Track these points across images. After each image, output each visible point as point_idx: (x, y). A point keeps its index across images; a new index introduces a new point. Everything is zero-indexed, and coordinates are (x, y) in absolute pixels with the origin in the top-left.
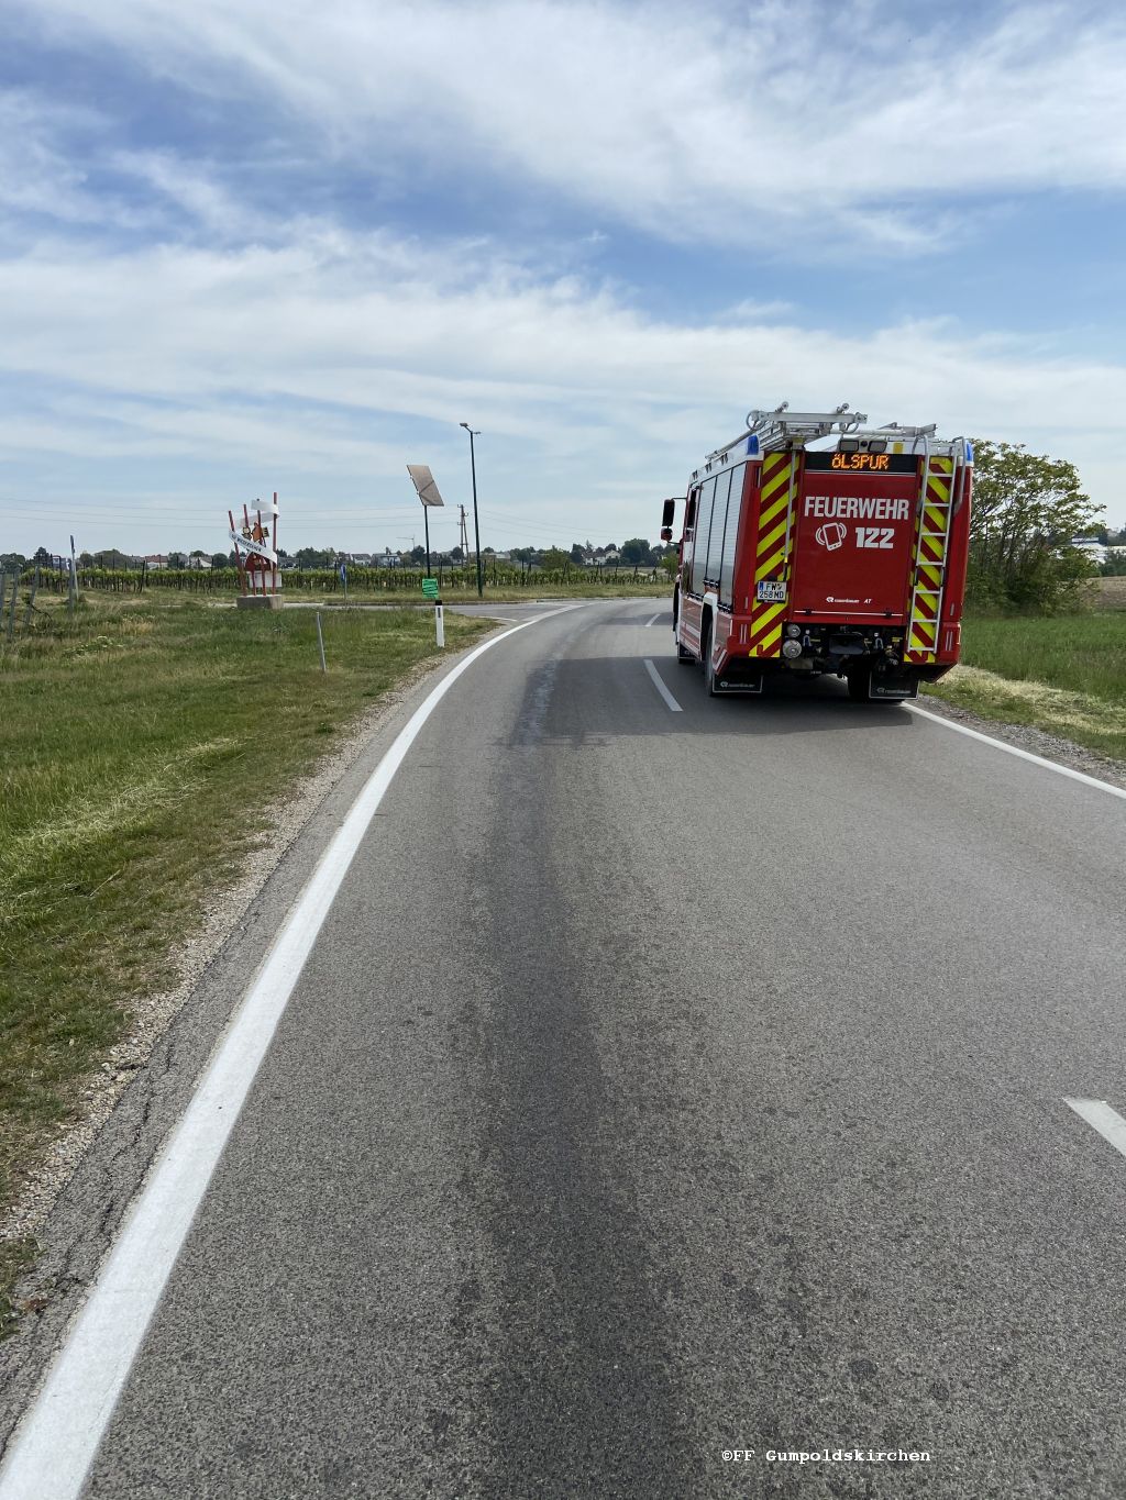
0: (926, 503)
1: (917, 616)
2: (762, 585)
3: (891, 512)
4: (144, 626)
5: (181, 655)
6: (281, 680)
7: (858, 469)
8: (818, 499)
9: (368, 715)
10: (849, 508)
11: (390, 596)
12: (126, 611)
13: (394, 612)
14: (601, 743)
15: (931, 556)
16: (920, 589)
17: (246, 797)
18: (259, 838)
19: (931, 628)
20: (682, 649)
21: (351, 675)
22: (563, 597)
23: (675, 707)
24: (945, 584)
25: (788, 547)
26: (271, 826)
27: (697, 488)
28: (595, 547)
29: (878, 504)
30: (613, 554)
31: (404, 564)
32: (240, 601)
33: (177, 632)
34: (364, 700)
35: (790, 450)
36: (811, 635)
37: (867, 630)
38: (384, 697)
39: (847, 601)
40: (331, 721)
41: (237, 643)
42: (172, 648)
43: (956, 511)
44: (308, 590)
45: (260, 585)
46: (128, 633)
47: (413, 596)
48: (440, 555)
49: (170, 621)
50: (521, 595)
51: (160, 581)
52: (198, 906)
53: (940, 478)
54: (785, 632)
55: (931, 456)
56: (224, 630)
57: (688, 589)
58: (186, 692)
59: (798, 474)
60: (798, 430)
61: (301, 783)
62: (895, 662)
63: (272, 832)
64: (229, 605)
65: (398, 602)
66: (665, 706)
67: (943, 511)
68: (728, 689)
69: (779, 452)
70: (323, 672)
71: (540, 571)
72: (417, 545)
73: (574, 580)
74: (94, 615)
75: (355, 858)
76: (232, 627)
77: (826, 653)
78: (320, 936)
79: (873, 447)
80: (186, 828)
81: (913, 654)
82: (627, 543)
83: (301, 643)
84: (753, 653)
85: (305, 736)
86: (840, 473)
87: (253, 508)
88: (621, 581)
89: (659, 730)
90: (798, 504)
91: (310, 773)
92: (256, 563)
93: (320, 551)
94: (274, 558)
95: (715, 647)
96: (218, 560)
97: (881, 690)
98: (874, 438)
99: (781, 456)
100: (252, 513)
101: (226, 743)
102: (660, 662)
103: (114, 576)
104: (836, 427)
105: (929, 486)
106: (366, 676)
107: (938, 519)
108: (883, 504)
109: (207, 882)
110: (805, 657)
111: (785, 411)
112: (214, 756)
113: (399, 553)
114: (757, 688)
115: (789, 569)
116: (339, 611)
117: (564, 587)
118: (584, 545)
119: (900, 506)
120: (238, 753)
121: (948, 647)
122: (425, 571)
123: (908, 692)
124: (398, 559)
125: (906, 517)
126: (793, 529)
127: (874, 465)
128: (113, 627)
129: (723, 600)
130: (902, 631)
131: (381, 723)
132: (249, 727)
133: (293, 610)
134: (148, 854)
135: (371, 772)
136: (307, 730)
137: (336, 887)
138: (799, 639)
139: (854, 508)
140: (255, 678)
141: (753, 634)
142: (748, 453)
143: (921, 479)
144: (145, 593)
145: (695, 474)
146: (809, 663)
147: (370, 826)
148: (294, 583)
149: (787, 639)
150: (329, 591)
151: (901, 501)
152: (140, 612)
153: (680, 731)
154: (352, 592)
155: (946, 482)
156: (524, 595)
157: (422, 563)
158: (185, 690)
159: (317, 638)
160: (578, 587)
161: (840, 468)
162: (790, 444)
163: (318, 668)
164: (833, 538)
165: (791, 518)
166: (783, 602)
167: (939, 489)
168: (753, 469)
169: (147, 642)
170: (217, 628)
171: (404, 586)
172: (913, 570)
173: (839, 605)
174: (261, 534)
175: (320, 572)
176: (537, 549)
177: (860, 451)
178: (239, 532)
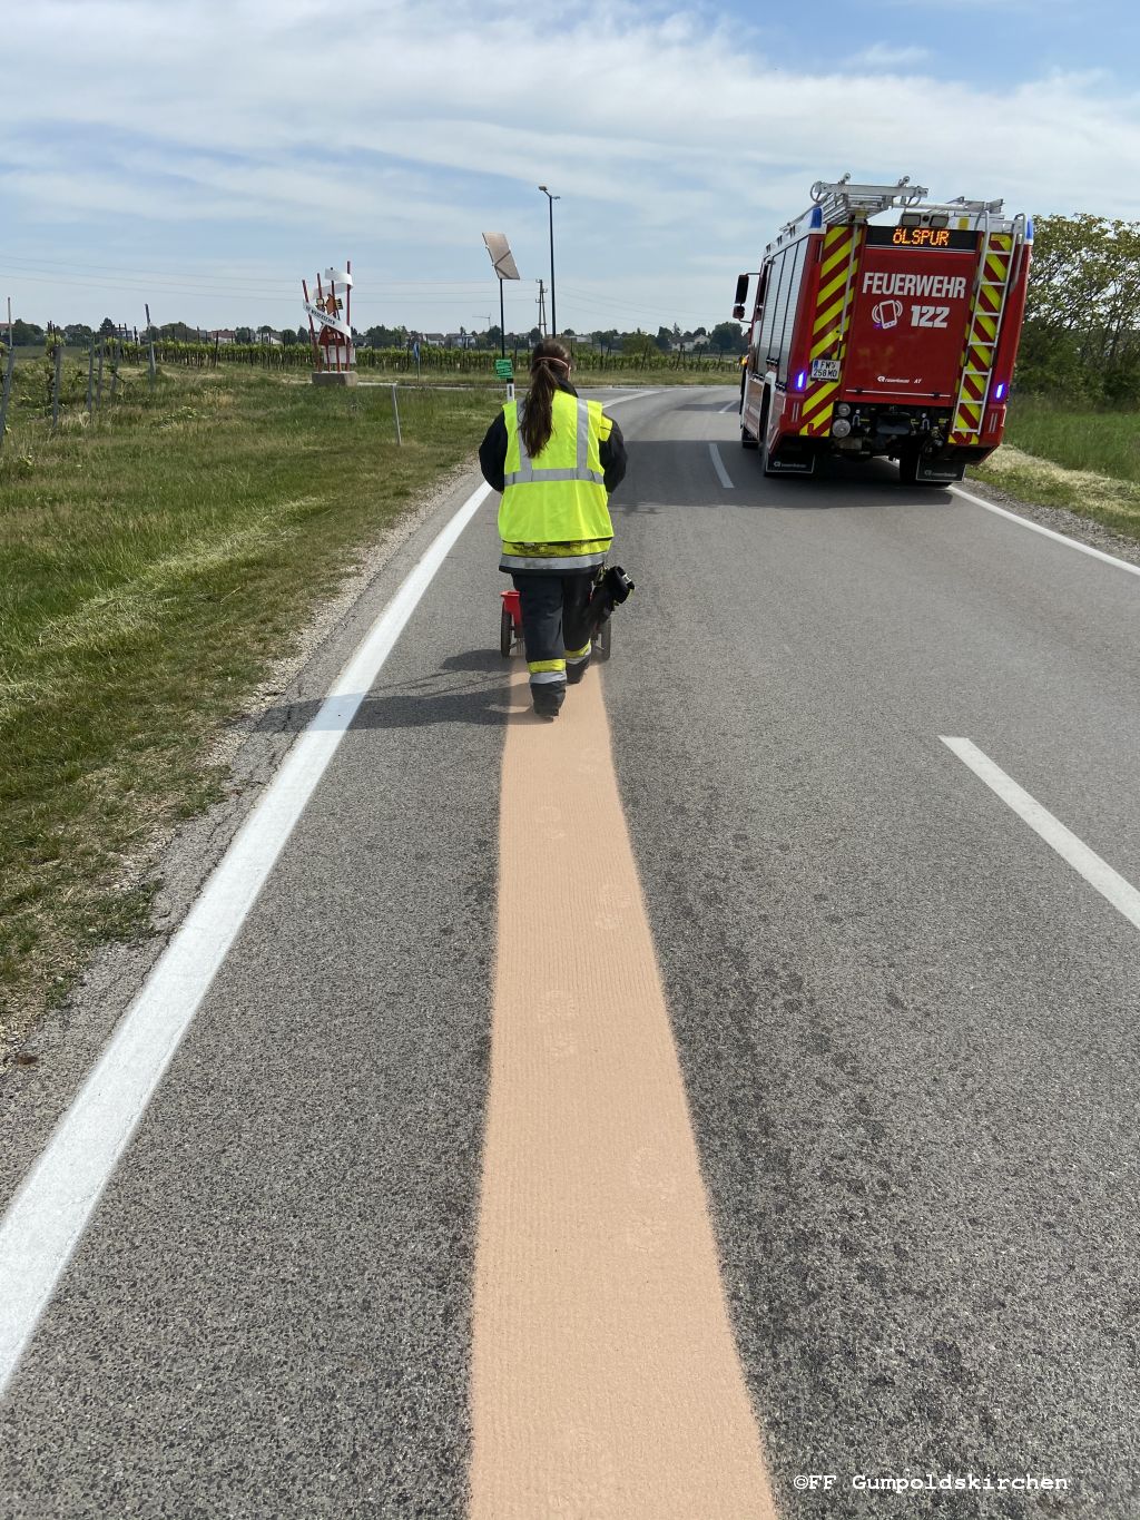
0: (983, 282)
1: (965, 397)
2: (816, 364)
3: (948, 290)
4: (225, 399)
5: (263, 427)
6: (359, 451)
7: (919, 245)
8: (877, 275)
9: (440, 482)
10: (907, 285)
11: (465, 377)
12: (204, 383)
13: (467, 392)
14: (652, 511)
15: (984, 336)
16: (970, 370)
17: (337, 541)
18: (351, 569)
19: (976, 409)
20: (746, 432)
21: (425, 449)
22: (642, 384)
23: (728, 483)
24: (994, 365)
25: (845, 324)
26: (359, 562)
27: (769, 262)
28: (683, 331)
29: (936, 281)
30: (701, 340)
31: (479, 345)
32: (315, 377)
33: (257, 405)
34: (437, 471)
35: (853, 223)
36: (862, 415)
37: (915, 410)
38: (455, 468)
39: (898, 381)
40: (408, 485)
41: (315, 417)
42: (253, 420)
43: (1011, 290)
44: (381, 370)
45: (334, 360)
46: (210, 405)
47: (487, 377)
48: (517, 336)
49: (249, 395)
50: (598, 380)
51: (232, 356)
52: (307, 610)
53: (998, 255)
54: (836, 410)
55: (991, 234)
56: (301, 405)
57: (755, 370)
58: (272, 459)
59: (859, 251)
60: (861, 203)
61: (383, 533)
62: (940, 443)
63: (361, 566)
64: (303, 382)
65: (471, 383)
66: (717, 481)
67: (999, 290)
68: (780, 468)
69: (842, 225)
70: (398, 445)
71: (620, 355)
72: (493, 325)
73: (653, 366)
74: (176, 387)
75: (430, 585)
76: (308, 402)
77: (874, 433)
78: (403, 631)
79: (935, 222)
80: (290, 560)
81: (958, 435)
82: (718, 327)
83: (377, 419)
84: (804, 432)
85: (385, 497)
86: (900, 248)
87: (326, 277)
88: (706, 368)
89: (708, 501)
90: (856, 281)
91: (391, 525)
92: (330, 337)
93: (391, 329)
94: (348, 333)
95: (770, 426)
96: (287, 336)
97: (928, 472)
98: (936, 212)
99: (844, 229)
100: (326, 283)
101: (312, 501)
102: (724, 446)
103: (187, 350)
104: (897, 200)
105: (986, 263)
106: (439, 451)
107: (993, 298)
108: (941, 282)
109: (312, 595)
110: (855, 437)
111: (847, 183)
112: (306, 511)
113: (474, 333)
114: (809, 468)
115: (843, 348)
116: (412, 390)
117: (643, 373)
118: (671, 329)
119: (957, 283)
120: (326, 509)
121: (992, 428)
122: (500, 352)
123: (955, 475)
124: (473, 341)
125: (962, 296)
126: (850, 308)
127: (934, 240)
128: (195, 398)
129: (781, 379)
130: (949, 412)
131: (452, 489)
132: (334, 489)
133: (367, 387)
134: (261, 577)
135: (443, 527)
136: (386, 493)
137: (414, 603)
138: (849, 418)
139: (912, 286)
140: (335, 449)
141: (804, 413)
142: (812, 227)
143: (979, 255)
144: (219, 368)
145: (768, 247)
146: (858, 443)
147: (442, 565)
148: (367, 362)
149: (837, 419)
150: (402, 370)
151: (959, 279)
152: (218, 384)
153: (726, 504)
154: (425, 373)
155: (1004, 260)
156: (601, 380)
157: (497, 344)
158: (271, 458)
159: (393, 415)
160: (658, 373)
161: (901, 244)
162: (853, 218)
163: (394, 441)
164: (889, 315)
165: (849, 295)
166: (836, 381)
167: (997, 267)
168: (816, 242)
169: (229, 414)
170: (295, 403)
171: (478, 368)
172: (965, 351)
173: (889, 384)
174: (334, 306)
175: (392, 350)
176: (620, 332)
177: (921, 226)
178: (313, 304)
